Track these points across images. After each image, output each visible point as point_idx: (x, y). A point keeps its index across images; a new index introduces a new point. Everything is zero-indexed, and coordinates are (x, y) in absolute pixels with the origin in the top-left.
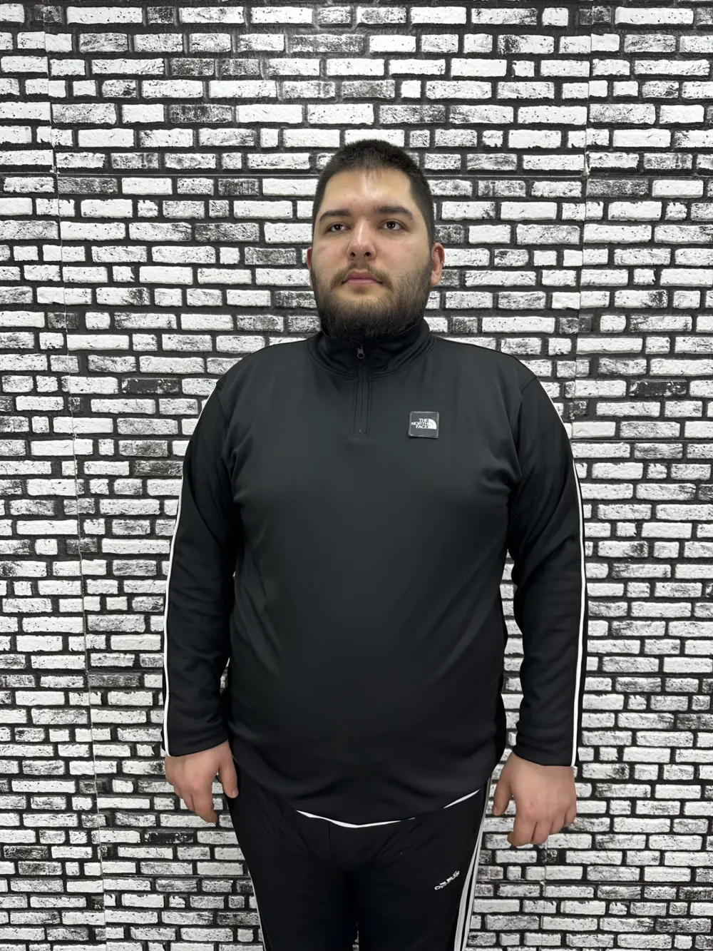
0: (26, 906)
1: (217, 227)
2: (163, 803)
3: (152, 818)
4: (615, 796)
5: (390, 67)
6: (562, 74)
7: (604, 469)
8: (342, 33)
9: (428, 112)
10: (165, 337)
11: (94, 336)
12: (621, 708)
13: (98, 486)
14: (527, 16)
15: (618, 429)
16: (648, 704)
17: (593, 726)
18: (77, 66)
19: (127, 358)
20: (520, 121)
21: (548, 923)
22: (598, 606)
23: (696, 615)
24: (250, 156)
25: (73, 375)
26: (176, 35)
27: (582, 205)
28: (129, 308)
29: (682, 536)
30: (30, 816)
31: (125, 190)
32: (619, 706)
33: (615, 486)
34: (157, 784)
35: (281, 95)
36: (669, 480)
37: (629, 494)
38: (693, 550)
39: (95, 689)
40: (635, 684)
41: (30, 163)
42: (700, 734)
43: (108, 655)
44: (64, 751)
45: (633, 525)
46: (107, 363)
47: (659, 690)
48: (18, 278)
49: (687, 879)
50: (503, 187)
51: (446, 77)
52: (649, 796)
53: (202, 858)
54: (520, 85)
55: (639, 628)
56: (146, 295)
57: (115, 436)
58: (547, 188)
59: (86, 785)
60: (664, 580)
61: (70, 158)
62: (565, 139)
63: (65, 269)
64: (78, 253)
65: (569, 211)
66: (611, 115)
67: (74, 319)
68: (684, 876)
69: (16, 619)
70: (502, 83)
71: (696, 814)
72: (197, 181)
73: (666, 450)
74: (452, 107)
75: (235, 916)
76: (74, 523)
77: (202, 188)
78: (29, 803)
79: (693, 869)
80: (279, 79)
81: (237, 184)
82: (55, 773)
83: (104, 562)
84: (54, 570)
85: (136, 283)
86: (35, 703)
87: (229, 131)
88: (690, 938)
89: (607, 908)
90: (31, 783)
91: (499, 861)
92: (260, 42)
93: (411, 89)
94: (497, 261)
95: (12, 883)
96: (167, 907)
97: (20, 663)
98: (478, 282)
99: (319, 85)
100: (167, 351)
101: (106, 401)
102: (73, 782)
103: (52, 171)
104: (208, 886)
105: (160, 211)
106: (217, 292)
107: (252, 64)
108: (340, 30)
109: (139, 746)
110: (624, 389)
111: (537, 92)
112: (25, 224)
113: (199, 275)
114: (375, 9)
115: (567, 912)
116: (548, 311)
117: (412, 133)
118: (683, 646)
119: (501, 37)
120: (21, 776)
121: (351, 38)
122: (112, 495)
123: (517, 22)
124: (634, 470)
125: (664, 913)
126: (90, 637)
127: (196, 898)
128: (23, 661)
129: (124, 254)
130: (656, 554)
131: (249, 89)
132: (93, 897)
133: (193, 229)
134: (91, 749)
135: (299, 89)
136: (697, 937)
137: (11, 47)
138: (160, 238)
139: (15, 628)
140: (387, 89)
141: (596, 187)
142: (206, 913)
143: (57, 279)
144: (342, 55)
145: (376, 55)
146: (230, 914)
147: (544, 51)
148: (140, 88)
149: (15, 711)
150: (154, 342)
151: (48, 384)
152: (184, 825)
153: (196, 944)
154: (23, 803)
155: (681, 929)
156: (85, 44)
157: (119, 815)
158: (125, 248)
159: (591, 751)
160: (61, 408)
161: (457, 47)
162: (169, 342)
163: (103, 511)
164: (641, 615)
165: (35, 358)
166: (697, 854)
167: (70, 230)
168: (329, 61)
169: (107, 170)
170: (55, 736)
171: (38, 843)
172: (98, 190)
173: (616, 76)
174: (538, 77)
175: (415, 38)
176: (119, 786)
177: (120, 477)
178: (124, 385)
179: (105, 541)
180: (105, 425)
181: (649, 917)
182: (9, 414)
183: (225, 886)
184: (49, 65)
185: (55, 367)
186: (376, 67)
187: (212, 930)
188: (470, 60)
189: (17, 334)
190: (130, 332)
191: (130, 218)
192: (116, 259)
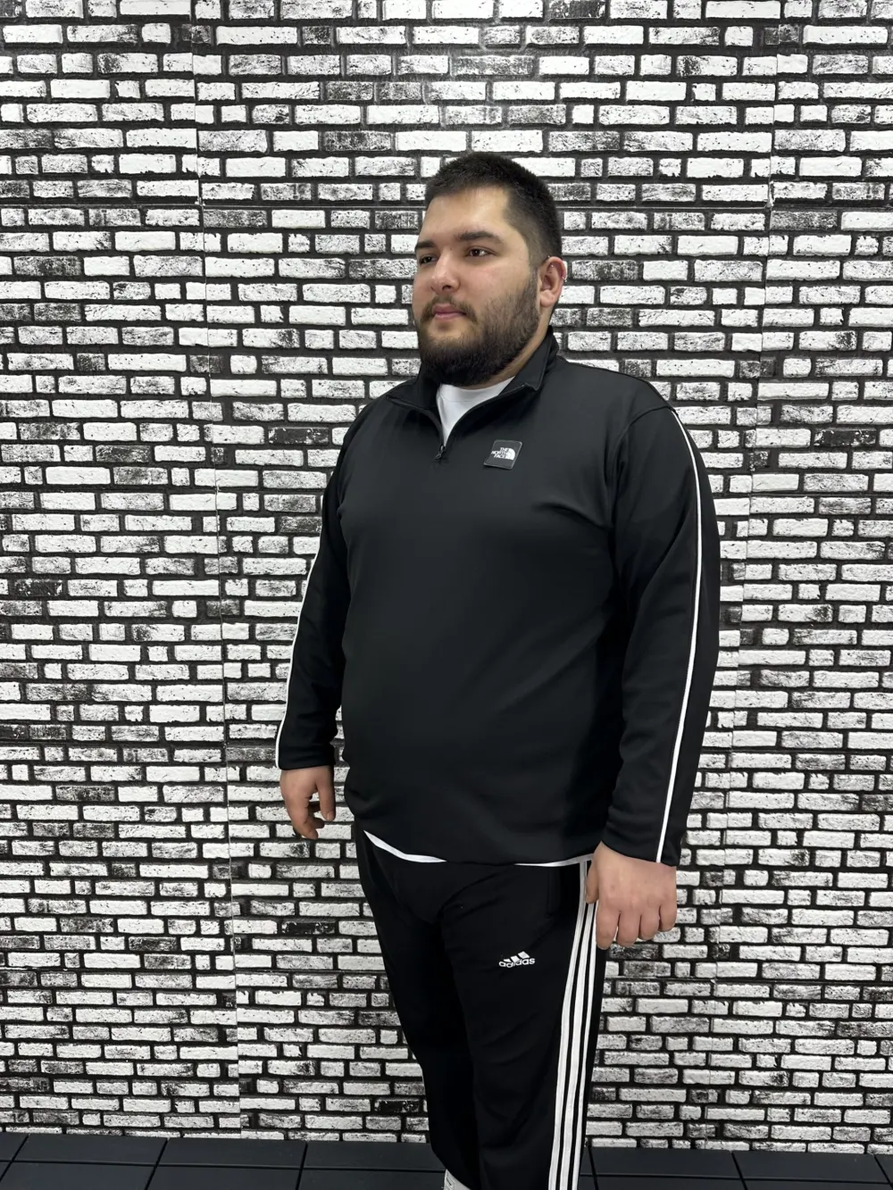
0: (151, 1004)
1: (373, 263)
2: (303, 890)
3: (291, 906)
4: (793, 884)
5: (561, 91)
6: (746, 97)
7: (786, 525)
8: (509, 54)
9: (601, 140)
10: (315, 382)
11: (240, 381)
12: (801, 788)
13: (241, 544)
14: (709, 36)
15: (801, 482)
16: (831, 783)
17: (771, 807)
18: (226, 90)
19: (274, 405)
20: (700, 148)
21: (719, 1026)
22: (777, 675)
23: (884, 685)
24: (409, 186)
25: (215, 423)
26: (332, 57)
27: (766, 239)
28: (278, 351)
29: (869, 599)
30: (158, 903)
31: (276, 223)
32: (799, 785)
33: (798, 544)
34: (297, 867)
35: (444, 121)
36: (855, 537)
37: (812, 553)
38: (881, 614)
39: (233, 763)
40: (816, 761)
41: (174, 194)
42: (887, 817)
43: (248, 726)
44: (197, 832)
45: (817, 586)
46: (253, 411)
47: (842, 767)
48: (159, 318)
49: (872, 977)
50: (680, 219)
51: (621, 101)
52: (831, 885)
53: (343, 950)
54: (700, 110)
55: (822, 700)
56: (295, 337)
57: (261, 489)
58: (728, 221)
59: (220, 870)
60: (849, 647)
61: (216, 189)
62: (747, 168)
63: (209, 308)
64: (224, 292)
65: (751, 245)
66: (798, 142)
67: (218, 362)
68: (868, 974)
69: (150, 687)
70: (681, 108)
71: (883, 905)
72: (352, 213)
73: (852, 504)
74: (627, 134)
75: (378, 1015)
76: (215, 583)
77: (357, 221)
78: (157, 889)
79: (878, 967)
80: (442, 103)
81: (395, 217)
82: (187, 856)
83: (246, 626)
84: (193, 634)
85: (285, 323)
86: (168, 779)
87: (387, 159)
88: (875, 1043)
89: (784, 1009)
90: (161, 867)
91: (666, 956)
92: (422, 64)
93: (583, 114)
94: (673, 299)
95: (137, 978)
96: (304, 1006)
97: (153, 735)
98: (652, 321)
99: (484, 110)
100: (317, 398)
101: (252, 451)
102: (206, 867)
103: (197, 203)
104: (349, 982)
105: (312, 245)
106: (371, 334)
107: (413, 88)
108: (508, 50)
109: (278, 826)
110: (809, 438)
111: (719, 117)
112: (168, 260)
113: (353, 315)
114: (546, 28)
115: (740, 1013)
116: (727, 354)
117: (584, 161)
118: (869, 720)
119: (680, 58)
120: (150, 859)
121: (520, 60)
122: (256, 553)
123: (698, 42)
124: (818, 527)
125: (846, 1015)
126: (229, 707)
127: (335, 995)
128: (157, 733)
129: (273, 292)
130: (841, 619)
131: (410, 114)
132: (225, 994)
133: (347, 265)
134: (226, 830)
135: (463, 115)
136: (883, 1043)
137: (156, 70)
138: (311, 274)
139: (148, 697)
140: (557, 114)
141: (781, 220)
142: (347, 1012)
143: (200, 319)
144: (510, 78)
145: (546, 78)
146: (373, 1013)
147: (726, 73)
148: (293, 114)
149: (145, 788)
150: (303, 388)
151: (189, 433)
152: (325, 914)
153: (335, 1047)
154: (150, 889)
155: (865, 1033)
156: (236, 66)
157: (255, 903)
158: (274, 286)
159: (768, 834)
160: (203, 459)
161: (633, 69)
162: (320, 388)
163: (246, 571)
164: (824, 685)
165: (177, 405)
166: (883, 950)
167: (215, 267)
168: (495, 84)
169: (256, 202)
170: (188, 815)
171: (166, 933)
172: (247, 223)
173: (803, 99)
174: (719, 101)
175: (588, 59)
176: (255, 870)
177: (265, 534)
178: (271, 435)
179: (248, 603)
180: (250, 478)
181: (830, 1019)
182: (146, 465)
183: (368, 982)
184: (196, 88)
185: (198, 414)
186: (546, 91)
187: (354, 1031)
188: (647, 83)
189: (157, 378)
190: (278, 377)
191: (279, 253)
192: (264, 298)
